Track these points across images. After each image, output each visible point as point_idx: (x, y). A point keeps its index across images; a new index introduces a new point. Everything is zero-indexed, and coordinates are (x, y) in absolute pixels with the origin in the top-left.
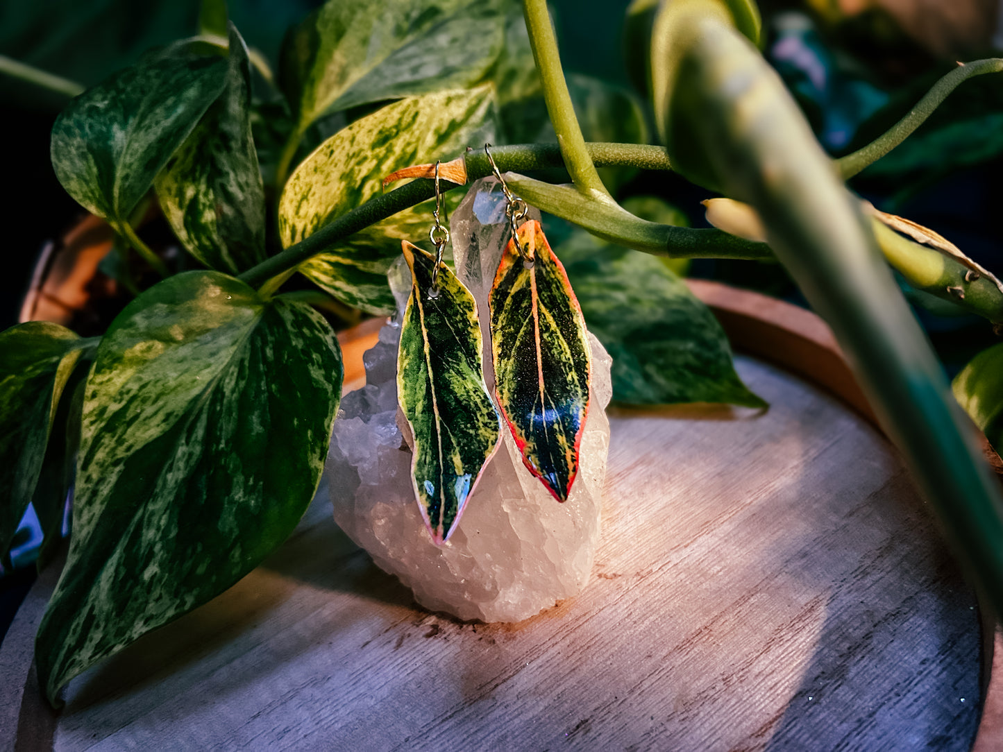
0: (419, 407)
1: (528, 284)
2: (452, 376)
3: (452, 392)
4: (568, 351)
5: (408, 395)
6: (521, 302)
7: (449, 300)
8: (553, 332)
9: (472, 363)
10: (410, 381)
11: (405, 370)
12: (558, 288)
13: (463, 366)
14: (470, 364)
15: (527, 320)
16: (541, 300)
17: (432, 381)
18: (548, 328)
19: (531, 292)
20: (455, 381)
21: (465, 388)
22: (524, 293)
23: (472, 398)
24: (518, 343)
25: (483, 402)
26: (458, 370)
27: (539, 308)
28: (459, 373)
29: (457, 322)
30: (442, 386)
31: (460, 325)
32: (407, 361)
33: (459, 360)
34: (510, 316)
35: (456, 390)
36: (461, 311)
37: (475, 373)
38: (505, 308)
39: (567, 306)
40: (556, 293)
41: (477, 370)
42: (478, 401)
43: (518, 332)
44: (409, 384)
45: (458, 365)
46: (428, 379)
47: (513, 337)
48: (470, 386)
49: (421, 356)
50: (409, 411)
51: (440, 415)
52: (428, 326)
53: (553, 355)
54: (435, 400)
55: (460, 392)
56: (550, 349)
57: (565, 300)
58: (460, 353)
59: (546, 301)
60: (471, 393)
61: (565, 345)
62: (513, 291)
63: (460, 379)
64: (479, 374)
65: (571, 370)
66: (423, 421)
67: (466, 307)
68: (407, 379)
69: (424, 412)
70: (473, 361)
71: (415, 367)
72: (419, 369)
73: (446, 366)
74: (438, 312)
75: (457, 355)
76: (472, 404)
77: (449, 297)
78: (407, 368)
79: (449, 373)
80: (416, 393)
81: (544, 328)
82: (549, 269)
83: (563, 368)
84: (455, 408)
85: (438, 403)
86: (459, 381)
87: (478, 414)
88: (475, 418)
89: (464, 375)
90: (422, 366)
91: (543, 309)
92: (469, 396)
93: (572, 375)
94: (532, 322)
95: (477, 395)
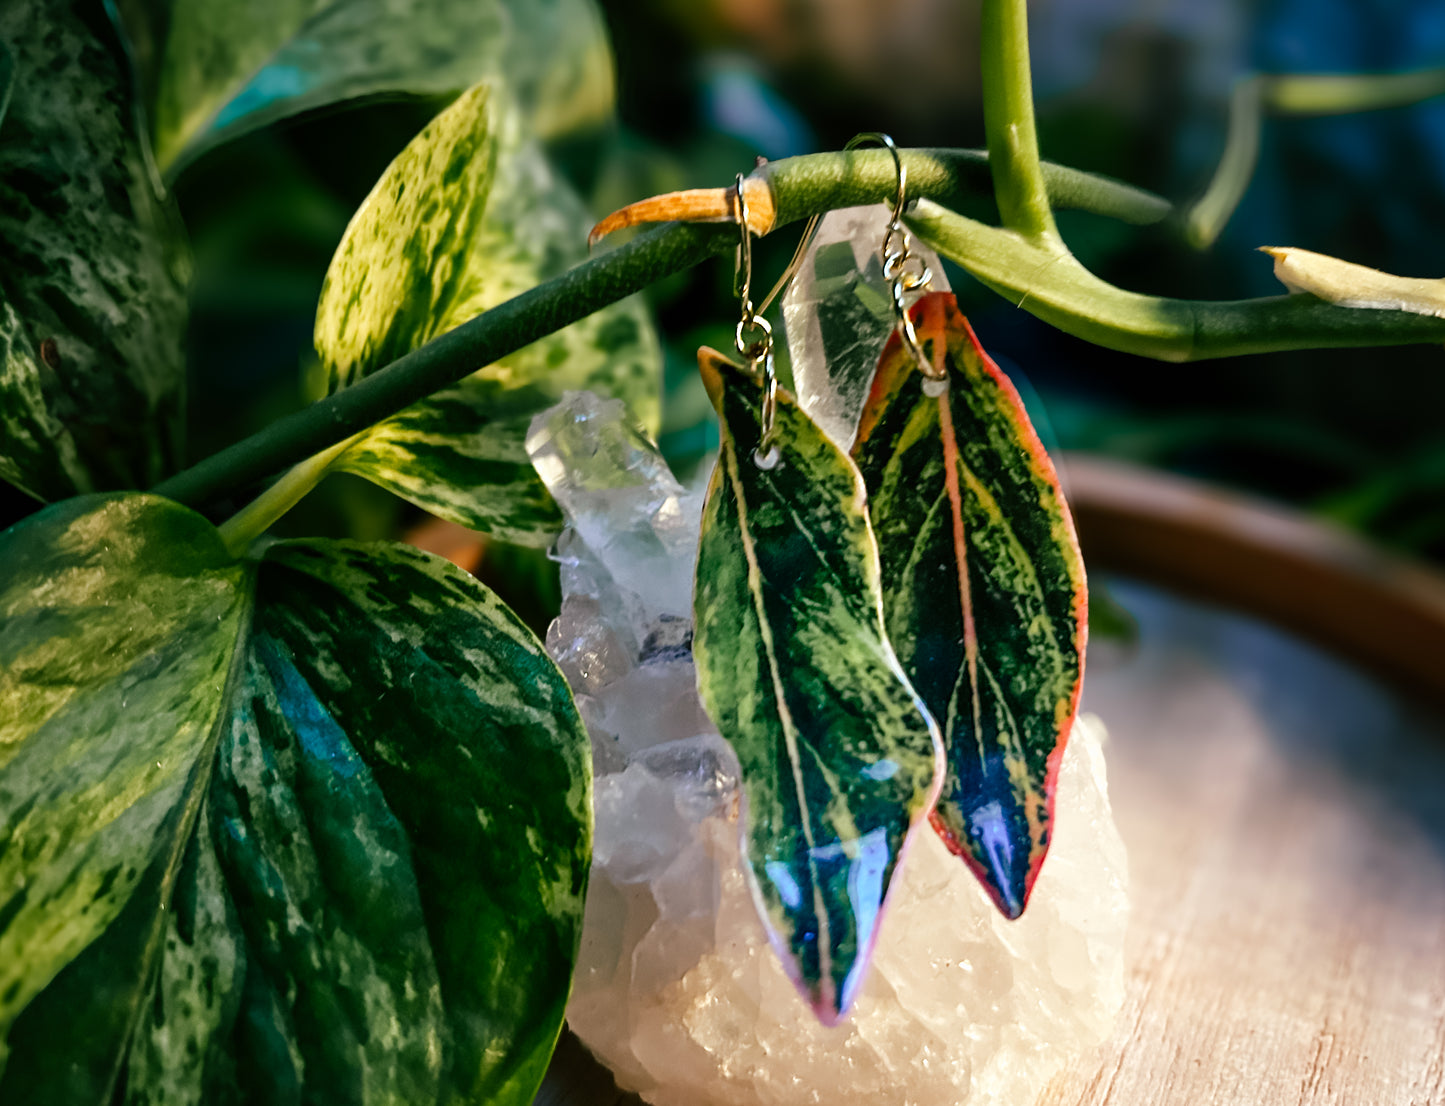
0: (747, 707)
1: (936, 428)
2: (811, 636)
3: (816, 672)
4: (1030, 571)
5: (720, 683)
6: (921, 467)
7: (800, 473)
8: (995, 530)
9: (858, 607)
10: (722, 653)
11: (710, 629)
12: (1002, 434)
13: (839, 614)
14: (853, 609)
15: (936, 505)
16: (966, 460)
17: (770, 650)
18: (982, 520)
19: (941, 447)
20: (823, 648)
21: (846, 662)
22: (929, 446)
23: (864, 684)
24: (916, 556)
25: (890, 691)
26: (827, 624)
27: (961, 480)
28: (828, 629)
29: (818, 521)
30: (794, 660)
31: (826, 527)
33: (827, 603)
34: (897, 499)
35: (826, 668)
36: (827, 496)
37: (866, 628)
38: (886, 483)
39: (1025, 472)
40: (998, 444)
41: (869, 622)
42: (880, 691)
43: (914, 530)
44: (720, 659)
45: (827, 611)
46: (761, 648)
47: (904, 542)
48: (857, 659)
49: (744, 599)
50: (724, 718)
51: (796, 723)
52: (755, 531)
53: (995, 581)
54: (779, 692)
55: (835, 672)
56: (989, 567)
57: (1018, 460)
58: (828, 587)
59: (977, 464)
60: (862, 673)
61: (1022, 559)
62: (902, 445)
63: (833, 643)
64: (875, 632)
65: (1036, 610)
66: (756, 740)
67: (837, 487)
68: (716, 649)
69: (756, 719)
70: (859, 602)
71: (732, 622)
72: (741, 625)
73: (800, 617)
74: (776, 500)
75: (822, 591)
76: (866, 699)
77: (801, 467)
78: (715, 622)
79: (807, 630)
80: (735, 678)
81: (974, 524)
82: (980, 394)
83: (1018, 608)
84: (827, 709)
85: (787, 697)
86: (830, 648)
87: (882, 719)
88: (874, 728)
89: (842, 635)
90: (747, 618)
91: (972, 482)
92: (857, 680)
93: (1039, 624)
94: (946, 509)
95: (876, 677)
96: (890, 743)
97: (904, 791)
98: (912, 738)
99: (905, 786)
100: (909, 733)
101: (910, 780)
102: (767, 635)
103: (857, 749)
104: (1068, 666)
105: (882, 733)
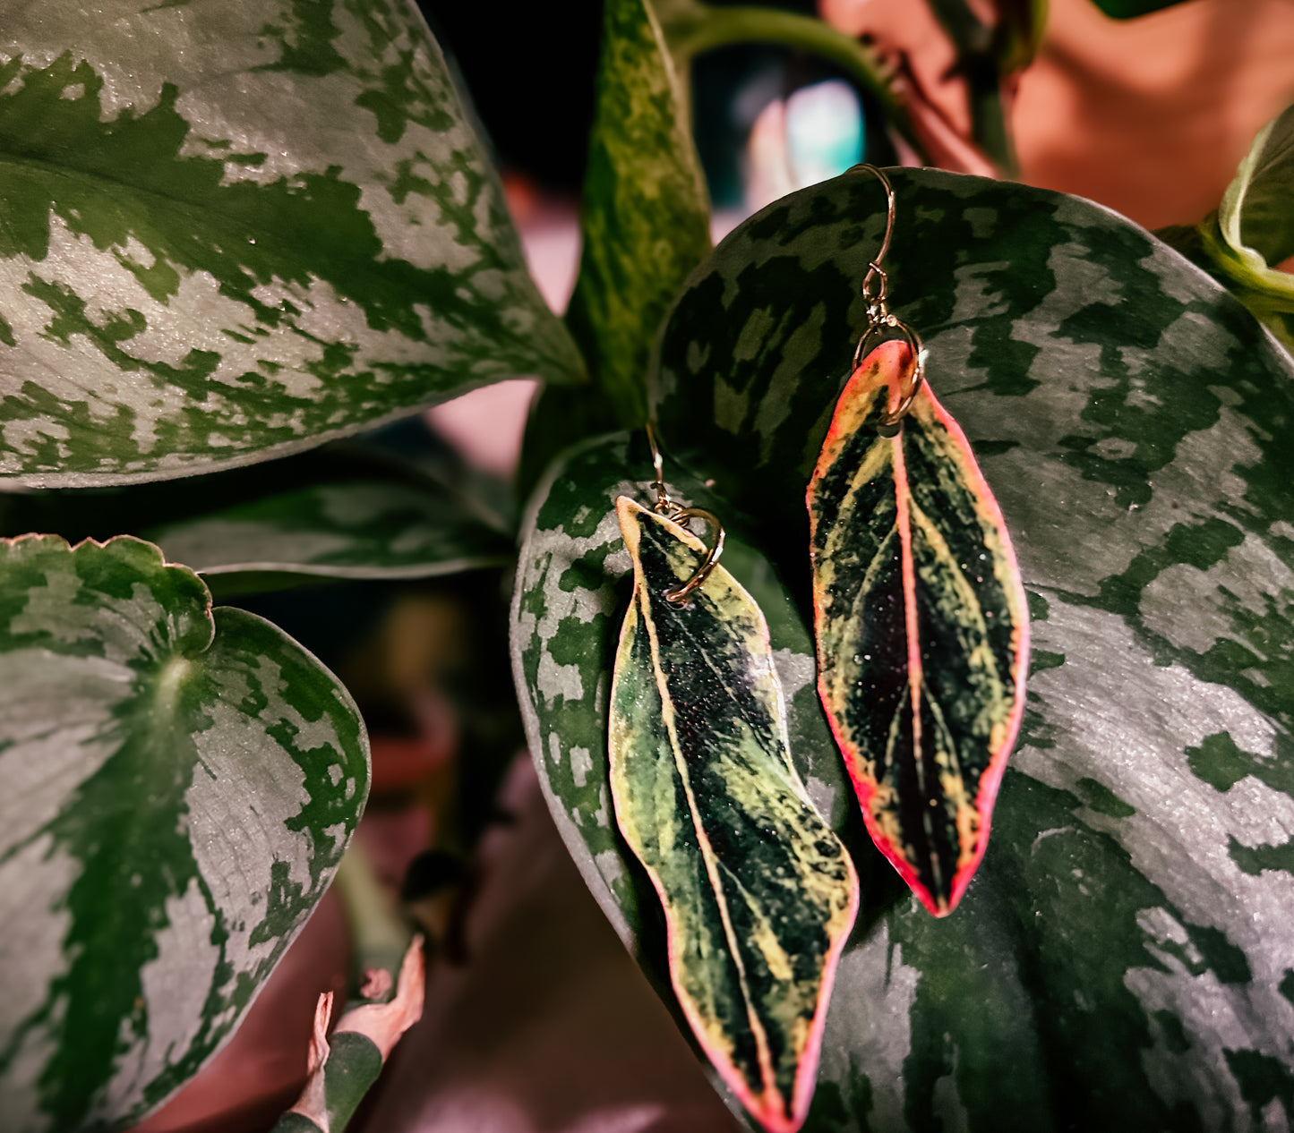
0: (667, 836)
1: (889, 468)
2: (725, 767)
3: (731, 801)
4: (974, 605)
5: (640, 812)
6: (875, 503)
7: (708, 613)
8: (941, 566)
9: (766, 740)
10: (640, 782)
11: (628, 760)
12: (951, 476)
13: (749, 747)
14: (763, 742)
15: (886, 541)
16: (916, 499)
17: (686, 781)
18: (930, 556)
19: (893, 486)
20: (735, 778)
21: (759, 792)
22: (882, 485)
23: (777, 813)
24: (866, 587)
25: (802, 819)
26: (739, 756)
27: (912, 518)
28: (741, 761)
29: (725, 658)
30: (710, 792)
31: (733, 664)
32: (628, 742)
33: (738, 738)
34: (850, 533)
35: (741, 798)
36: (733, 636)
37: (776, 760)
38: (841, 517)
39: (972, 513)
40: (946, 485)
41: (778, 755)
42: (793, 820)
43: (866, 564)
44: (638, 790)
45: (737, 744)
46: (677, 778)
48: (769, 789)
49: (659, 732)
50: (647, 845)
51: (715, 850)
52: (667, 667)
53: (941, 613)
54: (698, 821)
55: (749, 801)
56: (935, 600)
57: (966, 501)
58: (737, 721)
59: (926, 503)
60: (774, 803)
61: (967, 593)
62: (857, 483)
63: (745, 773)
64: (783, 763)
65: (978, 642)
66: (678, 866)
67: (743, 627)
68: (634, 778)
69: (677, 846)
70: (768, 736)
71: (649, 753)
72: (658, 757)
73: (714, 748)
74: (686, 638)
75: (731, 724)
76: (779, 825)
77: (709, 608)
78: (631, 755)
79: (720, 761)
80: (655, 807)
81: (923, 559)
82: (931, 439)
83: (962, 640)
84: (744, 836)
85: (705, 825)
86: (743, 779)
87: (796, 847)
88: (790, 855)
89: (752, 766)
90: (662, 750)
91: (921, 519)
92: (770, 810)
93: (982, 656)
94: (896, 545)
95: (788, 806)
96: (807, 869)
97: (822, 913)
98: (826, 863)
99: (824, 909)
100: (822, 859)
101: (827, 903)
102: (683, 768)
103: (775, 874)
104: (1007, 694)
105: (797, 859)
